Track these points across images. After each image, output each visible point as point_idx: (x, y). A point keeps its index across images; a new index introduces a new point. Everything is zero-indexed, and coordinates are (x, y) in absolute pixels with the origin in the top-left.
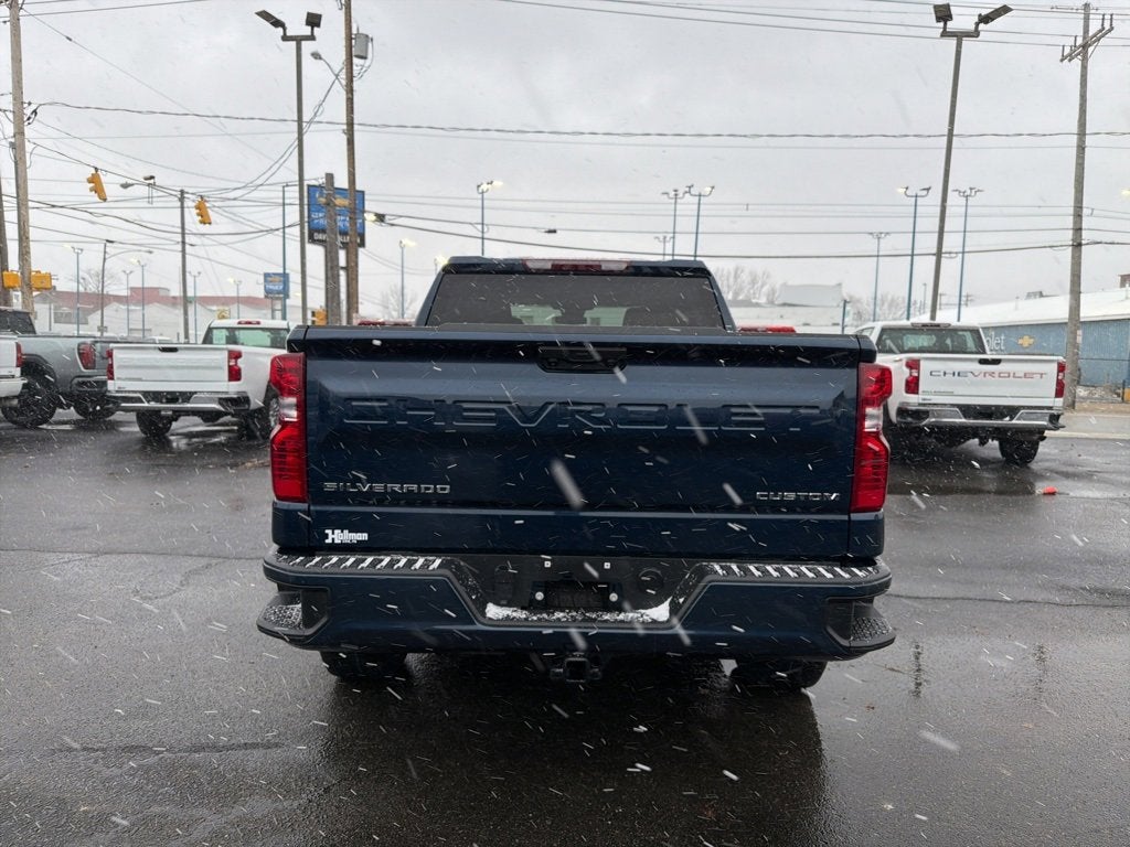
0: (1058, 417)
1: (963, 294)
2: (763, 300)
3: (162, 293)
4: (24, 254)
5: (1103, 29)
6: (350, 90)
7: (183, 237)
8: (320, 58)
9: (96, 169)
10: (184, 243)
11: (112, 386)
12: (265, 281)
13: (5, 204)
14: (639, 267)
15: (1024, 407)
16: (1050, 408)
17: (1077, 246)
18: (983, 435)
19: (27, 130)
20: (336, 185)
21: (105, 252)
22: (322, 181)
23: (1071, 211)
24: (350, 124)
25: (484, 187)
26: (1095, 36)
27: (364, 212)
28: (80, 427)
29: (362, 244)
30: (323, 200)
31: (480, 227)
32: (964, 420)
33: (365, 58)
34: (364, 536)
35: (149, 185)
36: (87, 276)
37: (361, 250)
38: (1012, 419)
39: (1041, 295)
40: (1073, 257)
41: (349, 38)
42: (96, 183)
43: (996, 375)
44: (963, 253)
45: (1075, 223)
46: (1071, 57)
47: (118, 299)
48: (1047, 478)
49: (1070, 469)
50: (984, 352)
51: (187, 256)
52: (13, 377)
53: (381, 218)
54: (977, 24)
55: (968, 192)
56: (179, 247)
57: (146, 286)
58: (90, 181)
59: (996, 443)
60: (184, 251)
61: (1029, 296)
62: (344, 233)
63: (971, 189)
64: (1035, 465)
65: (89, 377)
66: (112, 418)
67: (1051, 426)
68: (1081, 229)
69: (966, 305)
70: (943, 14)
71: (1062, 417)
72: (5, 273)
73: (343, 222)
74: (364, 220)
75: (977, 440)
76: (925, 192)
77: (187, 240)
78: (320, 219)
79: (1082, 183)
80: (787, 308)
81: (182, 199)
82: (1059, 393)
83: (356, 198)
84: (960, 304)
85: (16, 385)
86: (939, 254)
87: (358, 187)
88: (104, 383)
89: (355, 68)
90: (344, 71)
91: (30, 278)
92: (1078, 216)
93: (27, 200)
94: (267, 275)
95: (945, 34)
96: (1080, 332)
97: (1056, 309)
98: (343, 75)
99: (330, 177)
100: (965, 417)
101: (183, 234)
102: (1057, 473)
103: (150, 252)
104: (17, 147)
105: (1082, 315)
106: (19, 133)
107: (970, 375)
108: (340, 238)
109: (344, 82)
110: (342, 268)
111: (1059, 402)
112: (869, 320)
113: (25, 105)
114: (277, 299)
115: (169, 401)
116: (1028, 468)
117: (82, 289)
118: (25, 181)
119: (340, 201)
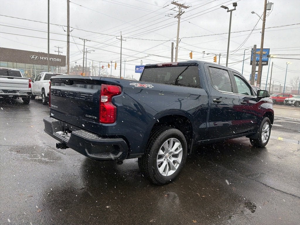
6: (264, 20)
8: (254, 13)
9: (192, 51)
22: (254, 47)
24: (263, 30)
33: (270, 10)
41: (266, 5)
42: (191, 54)
89: (267, 13)
90: (263, 15)
104: (176, 48)
106: (177, 45)
113: (179, 39)
119: (258, 52)
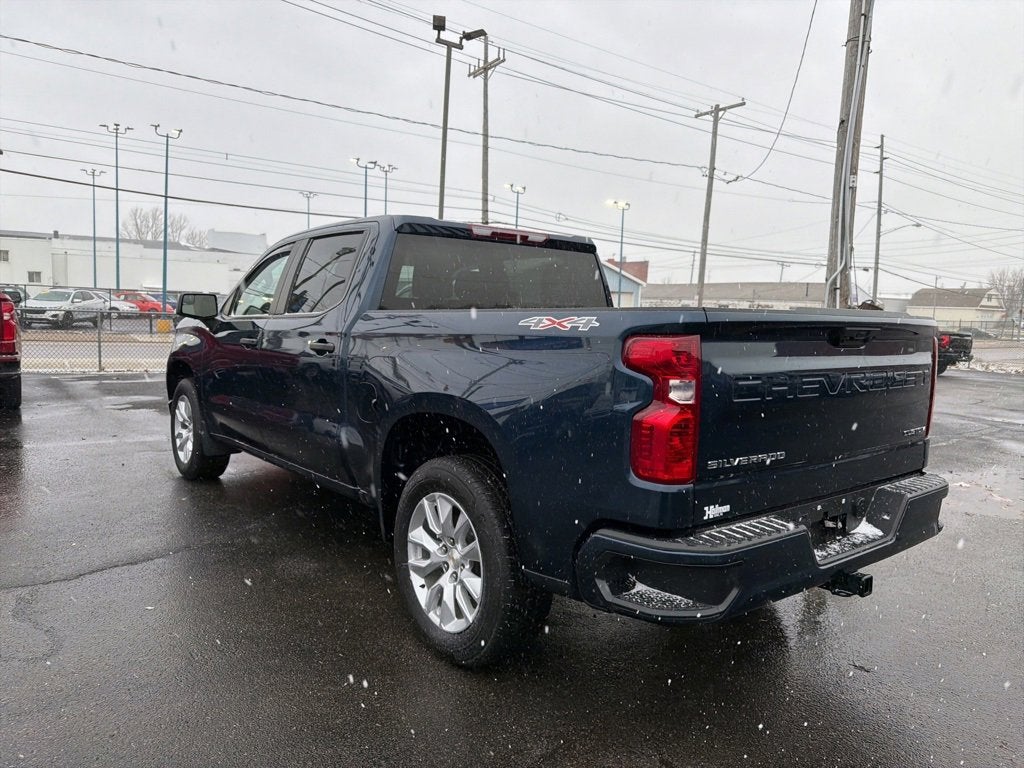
5: (499, 58)
23: (480, 196)
26: (493, 62)
34: (726, 508)
45: (483, 206)
46: (474, 74)
54: (461, 39)
55: (387, 168)
70: (439, 24)
95: (439, 40)
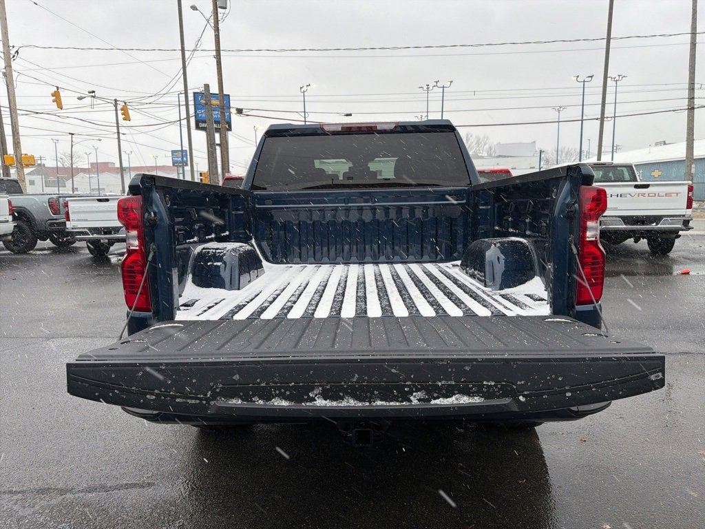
0: (688, 221)
1: (615, 145)
2: (485, 154)
3: (110, 166)
4: (17, 144)
6: (217, 29)
7: (118, 129)
8: (197, 10)
9: (57, 87)
10: (118, 133)
11: (69, 225)
12: (173, 155)
13: (2, 113)
14: (404, 126)
15: (665, 216)
16: (684, 216)
17: (691, 109)
18: (637, 236)
19: (13, 64)
20: (211, 92)
21: (72, 141)
22: (202, 89)
23: (687, 86)
24: (218, 50)
25: (305, 89)
27: (229, 108)
28: (54, 251)
29: (230, 129)
30: (203, 102)
31: (303, 114)
32: (625, 226)
33: (225, 8)
35: (92, 96)
36: (63, 157)
37: (229, 132)
38: (657, 224)
39: (665, 143)
40: (688, 117)
42: (56, 96)
43: (646, 195)
44: (615, 117)
45: (689, 94)
47: (84, 170)
48: (681, 263)
49: (696, 256)
50: (636, 181)
51: (121, 141)
52: (7, 221)
53: (240, 111)
55: (617, 78)
56: (116, 136)
57: (99, 161)
58: (53, 95)
59: (645, 240)
60: (119, 138)
61: (657, 144)
62: (217, 122)
63: (619, 76)
64: (672, 255)
65: (56, 219)
66: (74, 245)
67: (684, 228)
68: (693, 98)
69: (616, 152)
71: (691, 222)
72: (5, 156)
73: (216, 115)
74: (230, 113)
75: (632, 239)
76: (590, 79)
77: (121, 131)
78: (203, 114)
79: (694, 68)
80: (500, 159)
81: (116, 105)
82: (689, 206)
83: (224, 99)
84: (613, 152)
85: (10, 227)
86: (602, 119)
87: (225, 93)
88: (64, 224)
89: (219, 15)
90: (213, 17)
91: (21, 158)
92: (692, 89)
93: (16, 109)
94: (173, 152)
96: (693, 166)
97: (677, 151)
98: (212, 21)
99: (207, 86)
100: (625, 225)
101: (118, 127)
102: (689, 259)
103: (100, 140)
104: (8, 75)
105: (695, 154)
106: (8, 66)
107: (628, 195)
108: (215, 126)
109: (213, 25)
110: (217, 145)
111: (689, 212)
112: (554, 164)
113: (11, 48)
114: (180, 166)
115: (105, 233)
116: (668, 256)
117: (60, 165)
118: (14, 96)
119: (215, 102)
